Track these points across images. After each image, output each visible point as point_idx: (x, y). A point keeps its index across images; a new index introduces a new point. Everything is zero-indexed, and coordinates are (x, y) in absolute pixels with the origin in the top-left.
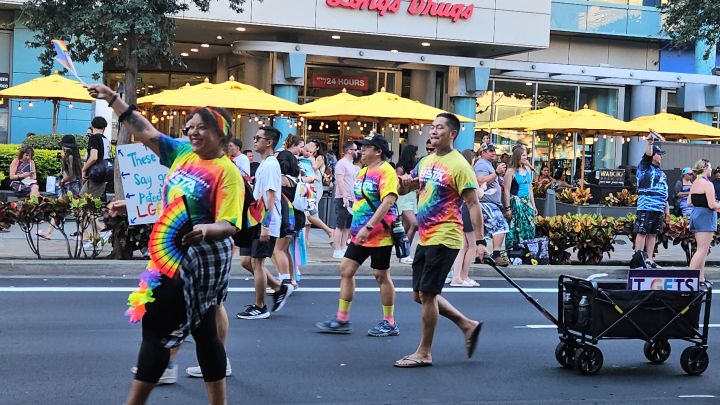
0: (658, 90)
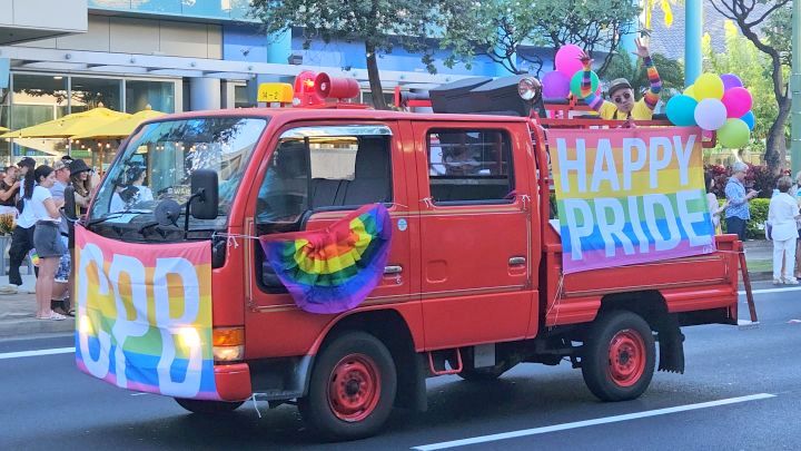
0: (223, 82)
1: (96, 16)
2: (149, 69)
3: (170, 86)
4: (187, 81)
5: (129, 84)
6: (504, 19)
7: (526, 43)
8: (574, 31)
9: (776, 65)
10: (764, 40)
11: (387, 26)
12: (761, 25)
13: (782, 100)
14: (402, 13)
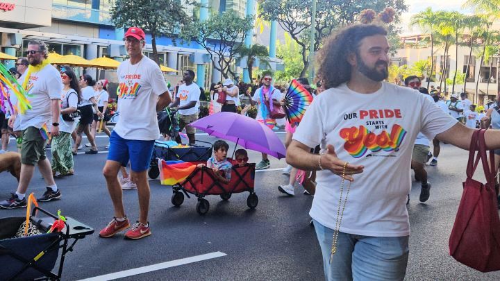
0: (99, 46)
1: (55, 21)
2: (72, 40)
3: (79, 47)
4: (86, 46)
5: (65, 46)
6: (202, 28)
7: (210, 37)
8: (229, 33)
9: (304, 49)
10: (300, 40)
11: (160, 28)
12: (299, 34)
13: (306, 63)
14: (165, 23)
